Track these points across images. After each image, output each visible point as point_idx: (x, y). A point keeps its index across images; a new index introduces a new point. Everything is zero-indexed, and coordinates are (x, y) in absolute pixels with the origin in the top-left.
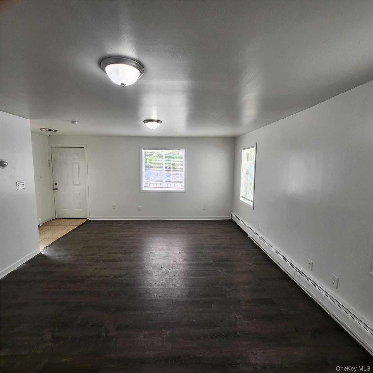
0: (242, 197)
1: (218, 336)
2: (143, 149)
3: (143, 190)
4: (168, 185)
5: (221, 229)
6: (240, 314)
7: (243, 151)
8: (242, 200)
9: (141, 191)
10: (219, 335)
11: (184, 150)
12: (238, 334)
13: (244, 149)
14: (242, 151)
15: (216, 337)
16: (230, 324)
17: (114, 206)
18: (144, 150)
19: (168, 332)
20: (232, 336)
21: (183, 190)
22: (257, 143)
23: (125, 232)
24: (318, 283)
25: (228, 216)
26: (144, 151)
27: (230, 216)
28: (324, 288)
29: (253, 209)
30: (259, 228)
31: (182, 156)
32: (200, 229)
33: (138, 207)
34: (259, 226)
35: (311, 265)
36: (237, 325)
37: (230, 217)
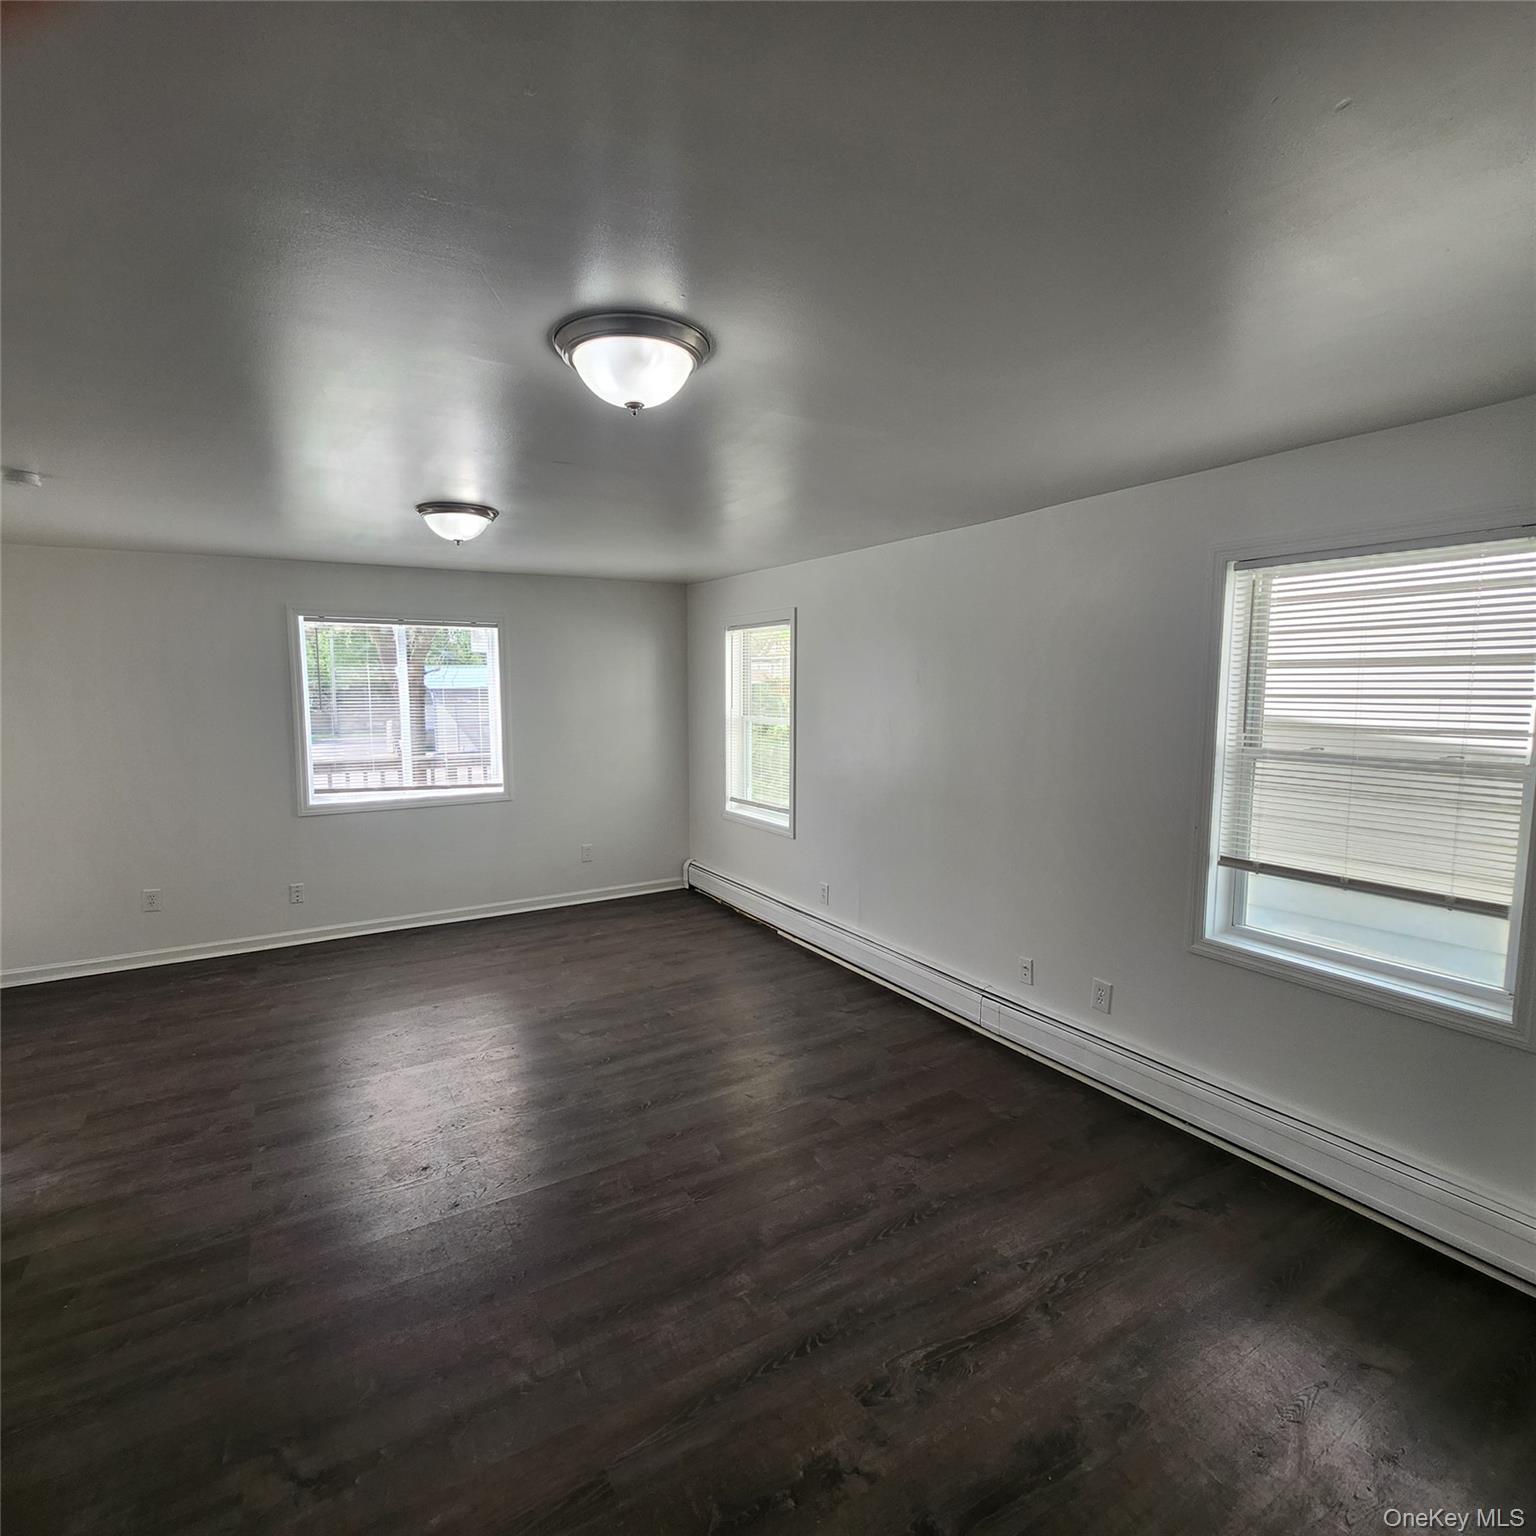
0: (732, 799)
1: (891, 1232)
2: (301, 618)
3: (313, 806)
4: (436, 777)
5: (671, 925)
6: (906, 1155)
7: (728, 634)
8: (732, 811)
9: (304, 813)
10: (890, 1229)
11: (496, 626)
12: (936, 1206)
13: (733, 628)
14: (724, 636)
15: (886, 1234)
16: (897, 1190)
17: (151, 896)
18: (305, 620)
19: (744, 1278)
20: (924, 1217)
21: (501, 790)
22: (796, 609)
23: (269, 1007)
24: (1059, 1015)
25: (673, 876)
26: (304, 626)
27: (682, 875)
28: (1076, 1022)
29: (795, 838)
30: (826, 897)
31: (483, 651)
32: (598, 938)
33: (290, 887)
34: (824, 890)
35: (1030, 969)
36: (915, 1186)
37: (683, 881)
